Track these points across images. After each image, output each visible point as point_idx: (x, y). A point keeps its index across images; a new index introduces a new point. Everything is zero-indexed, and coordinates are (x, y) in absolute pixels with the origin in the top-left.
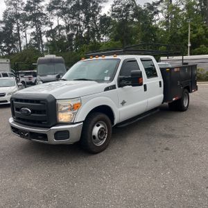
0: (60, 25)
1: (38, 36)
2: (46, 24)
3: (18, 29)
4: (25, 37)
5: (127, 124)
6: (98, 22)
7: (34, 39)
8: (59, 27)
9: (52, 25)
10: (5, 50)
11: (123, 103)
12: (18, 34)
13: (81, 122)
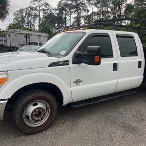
0: (95, 12)
1: (78, 19)
2: (85, 11)
3: (66, 14)
4: (70, 20)
5: (82, 105)
6: (124, 9)
7: (76, 21)
8: (93, 13)
9: (88, 11)
10: (57, 29)
11: (78, 82)
12: (65, 18)
13: (5, 100)
